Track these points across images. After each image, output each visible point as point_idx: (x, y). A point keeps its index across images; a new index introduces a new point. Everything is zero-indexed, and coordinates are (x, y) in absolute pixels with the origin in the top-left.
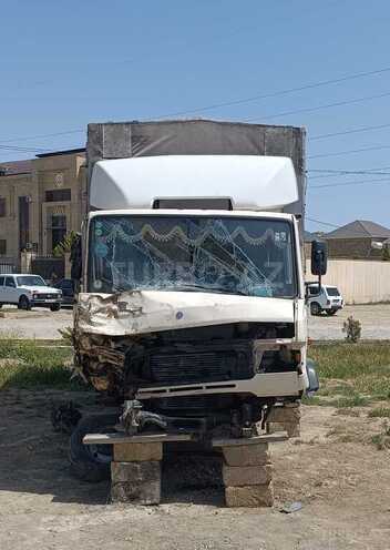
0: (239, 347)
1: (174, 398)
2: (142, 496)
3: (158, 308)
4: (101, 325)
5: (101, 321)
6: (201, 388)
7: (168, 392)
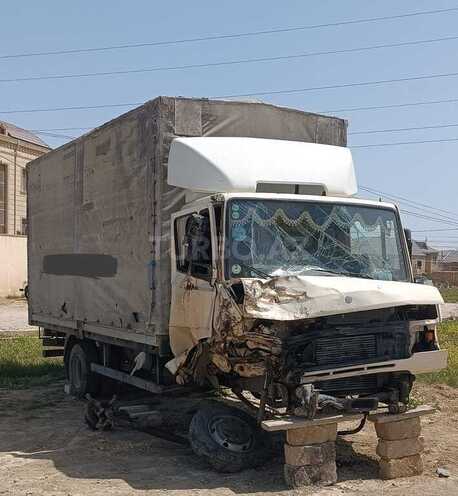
0: (397, 329)
1: (337, 380)
2: (323, 477)
3: (325, 293)
4: (266, 310)
5: (265, 306)
6: (363, 369)
7: (332, 374)
